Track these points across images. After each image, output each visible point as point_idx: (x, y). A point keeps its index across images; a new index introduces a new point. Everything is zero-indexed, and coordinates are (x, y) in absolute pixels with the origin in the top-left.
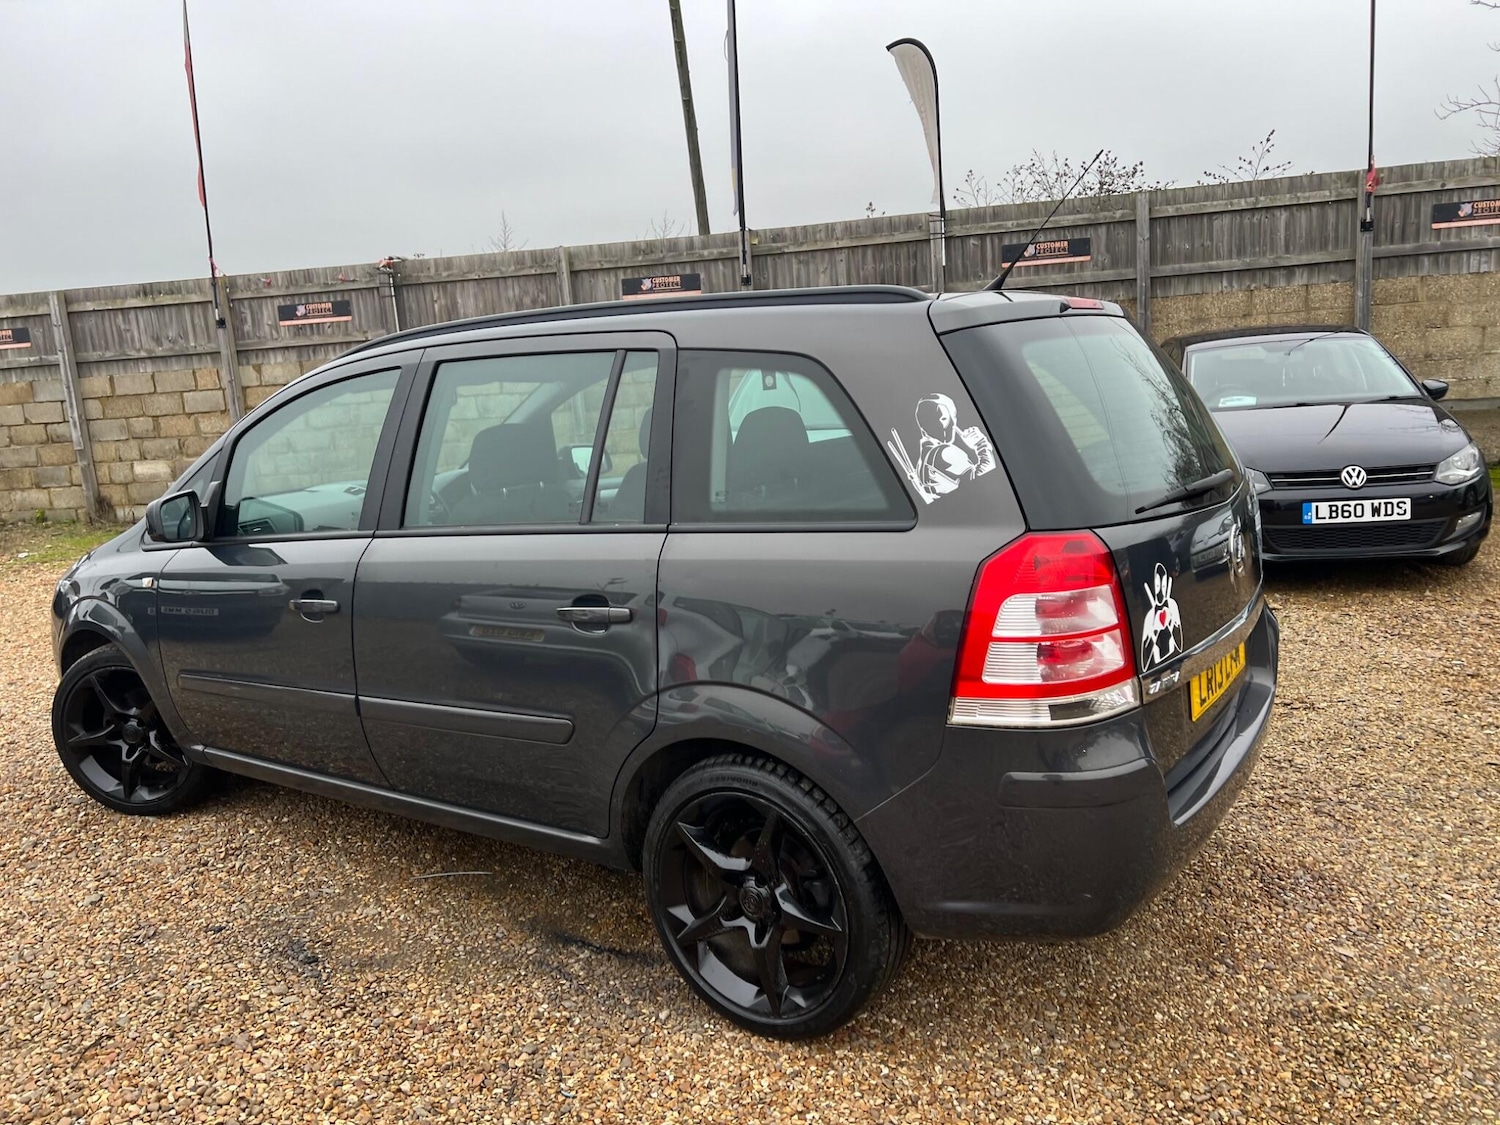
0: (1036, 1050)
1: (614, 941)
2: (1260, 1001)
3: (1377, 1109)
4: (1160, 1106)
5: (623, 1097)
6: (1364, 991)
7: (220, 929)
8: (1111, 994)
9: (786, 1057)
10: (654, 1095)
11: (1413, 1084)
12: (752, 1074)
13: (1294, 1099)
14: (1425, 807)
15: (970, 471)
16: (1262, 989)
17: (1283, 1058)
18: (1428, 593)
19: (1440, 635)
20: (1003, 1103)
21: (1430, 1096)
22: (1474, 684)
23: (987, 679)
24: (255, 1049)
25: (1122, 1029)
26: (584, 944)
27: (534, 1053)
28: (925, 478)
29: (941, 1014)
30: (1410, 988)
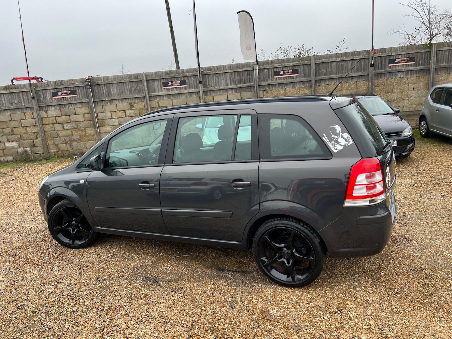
0: (357, 284)
1: (235, 269)
2: (403, 268)
3: (439, 288)
4: (391, 293)
5: (262, 305)
6: (426, 263)
7: (123, 276)
8: (368, 269)
9: (297, 291)
10: (269, 304)
11: (445, 282)
12: (291, 296)
13: (420, 288)
14: (422, 220)
15: (346, 144)
16: (403, 265)
17: (414, 280)
18: (401, 165)
19: (408, 176)
20: (355, 296)
21: (450, 284)
22: (422, 188)
23: (354, 195)
24: (155, 304)
25: (375, 277)
26: (228, 271)
27: (232, 297)
28: (334, 146)
29: (330, 278)
30: (436, 262)
